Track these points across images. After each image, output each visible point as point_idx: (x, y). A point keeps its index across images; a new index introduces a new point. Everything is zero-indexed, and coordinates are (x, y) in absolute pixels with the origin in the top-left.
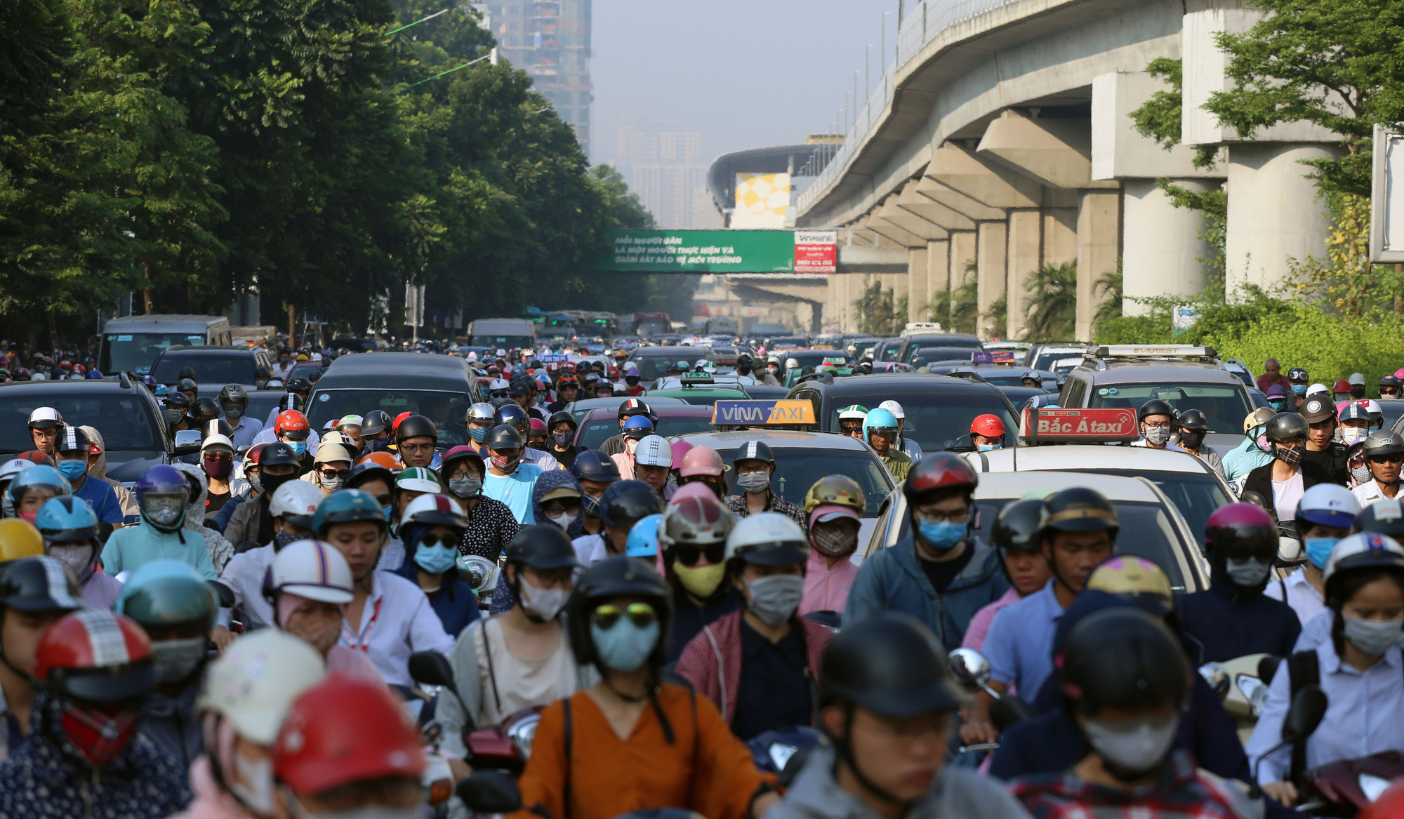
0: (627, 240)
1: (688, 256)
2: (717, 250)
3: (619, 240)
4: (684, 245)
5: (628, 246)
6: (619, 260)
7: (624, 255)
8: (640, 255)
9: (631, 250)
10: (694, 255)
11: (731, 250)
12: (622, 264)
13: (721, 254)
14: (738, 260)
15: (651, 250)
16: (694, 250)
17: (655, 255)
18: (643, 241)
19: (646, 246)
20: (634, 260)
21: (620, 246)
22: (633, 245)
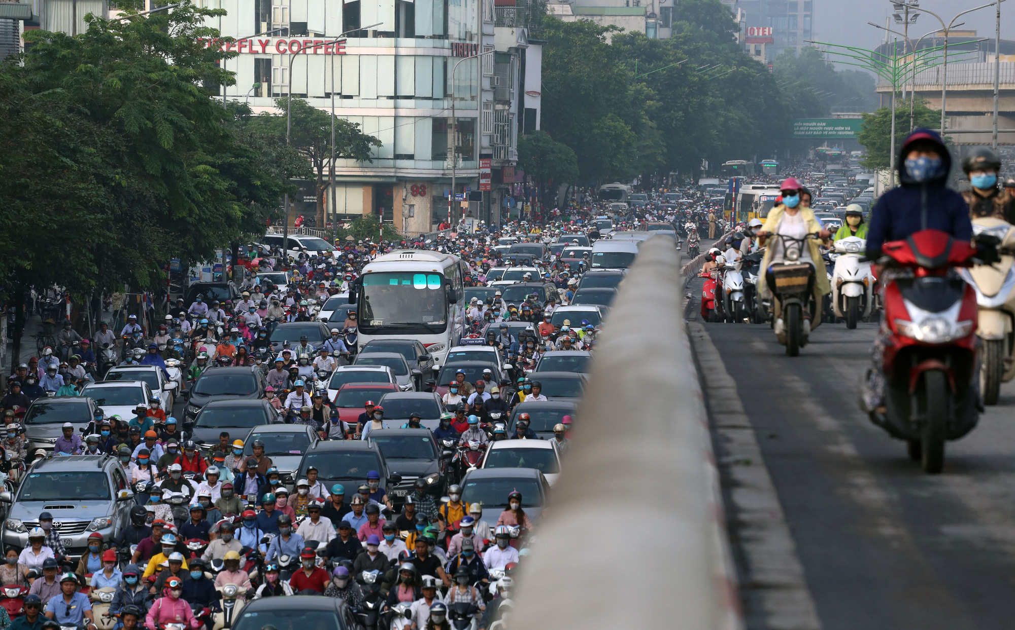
0: (800, 124)
1: (828, 131)
2: (843, 128)
3: (796, 124)
4: (827, 126)
5: (800, 127)
6: (796, 133)
7: (798, 131)
8: (806, 131)
9: (802, 128)
10: (831, 131)
11: (849, 129)
12: (797, 135)
13: (844, 130)
14: (852, 133)
15: (811, 128)
16: (831, 128)
17: (813, 131)
18: (807, 124)
19: (809, 126)
20: (803, 133)
21: (796, 127)
22: (802, 126)
